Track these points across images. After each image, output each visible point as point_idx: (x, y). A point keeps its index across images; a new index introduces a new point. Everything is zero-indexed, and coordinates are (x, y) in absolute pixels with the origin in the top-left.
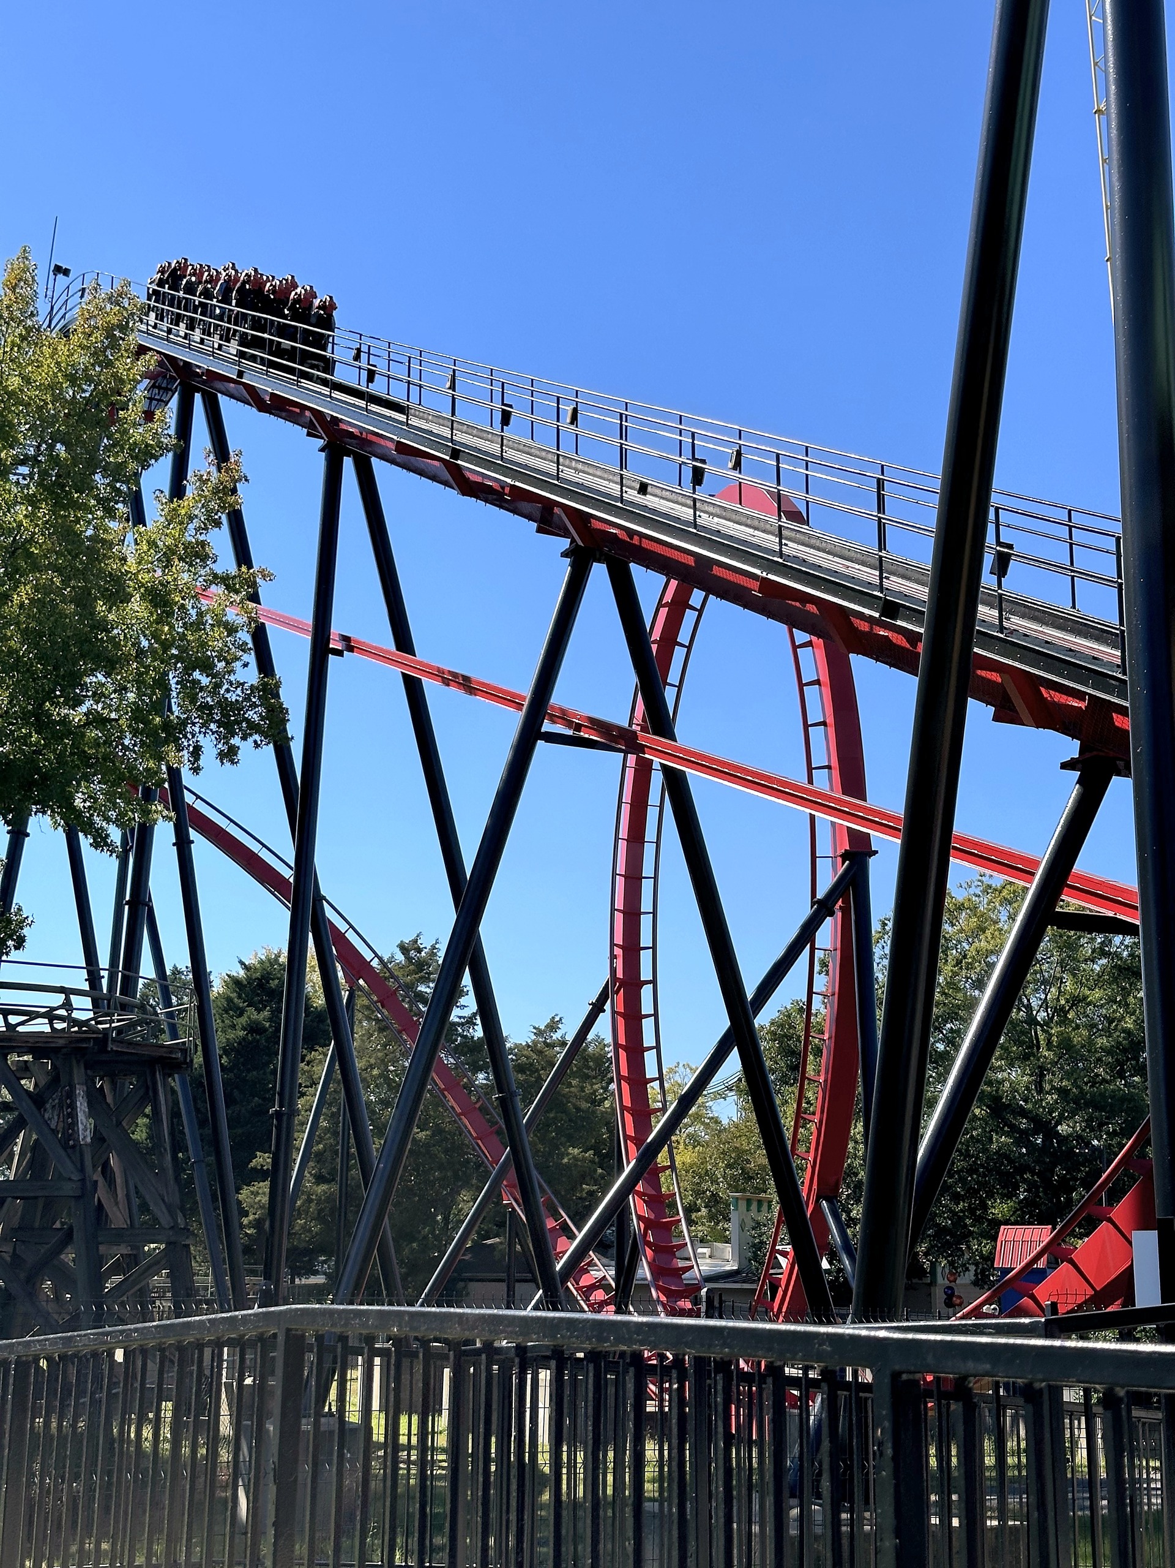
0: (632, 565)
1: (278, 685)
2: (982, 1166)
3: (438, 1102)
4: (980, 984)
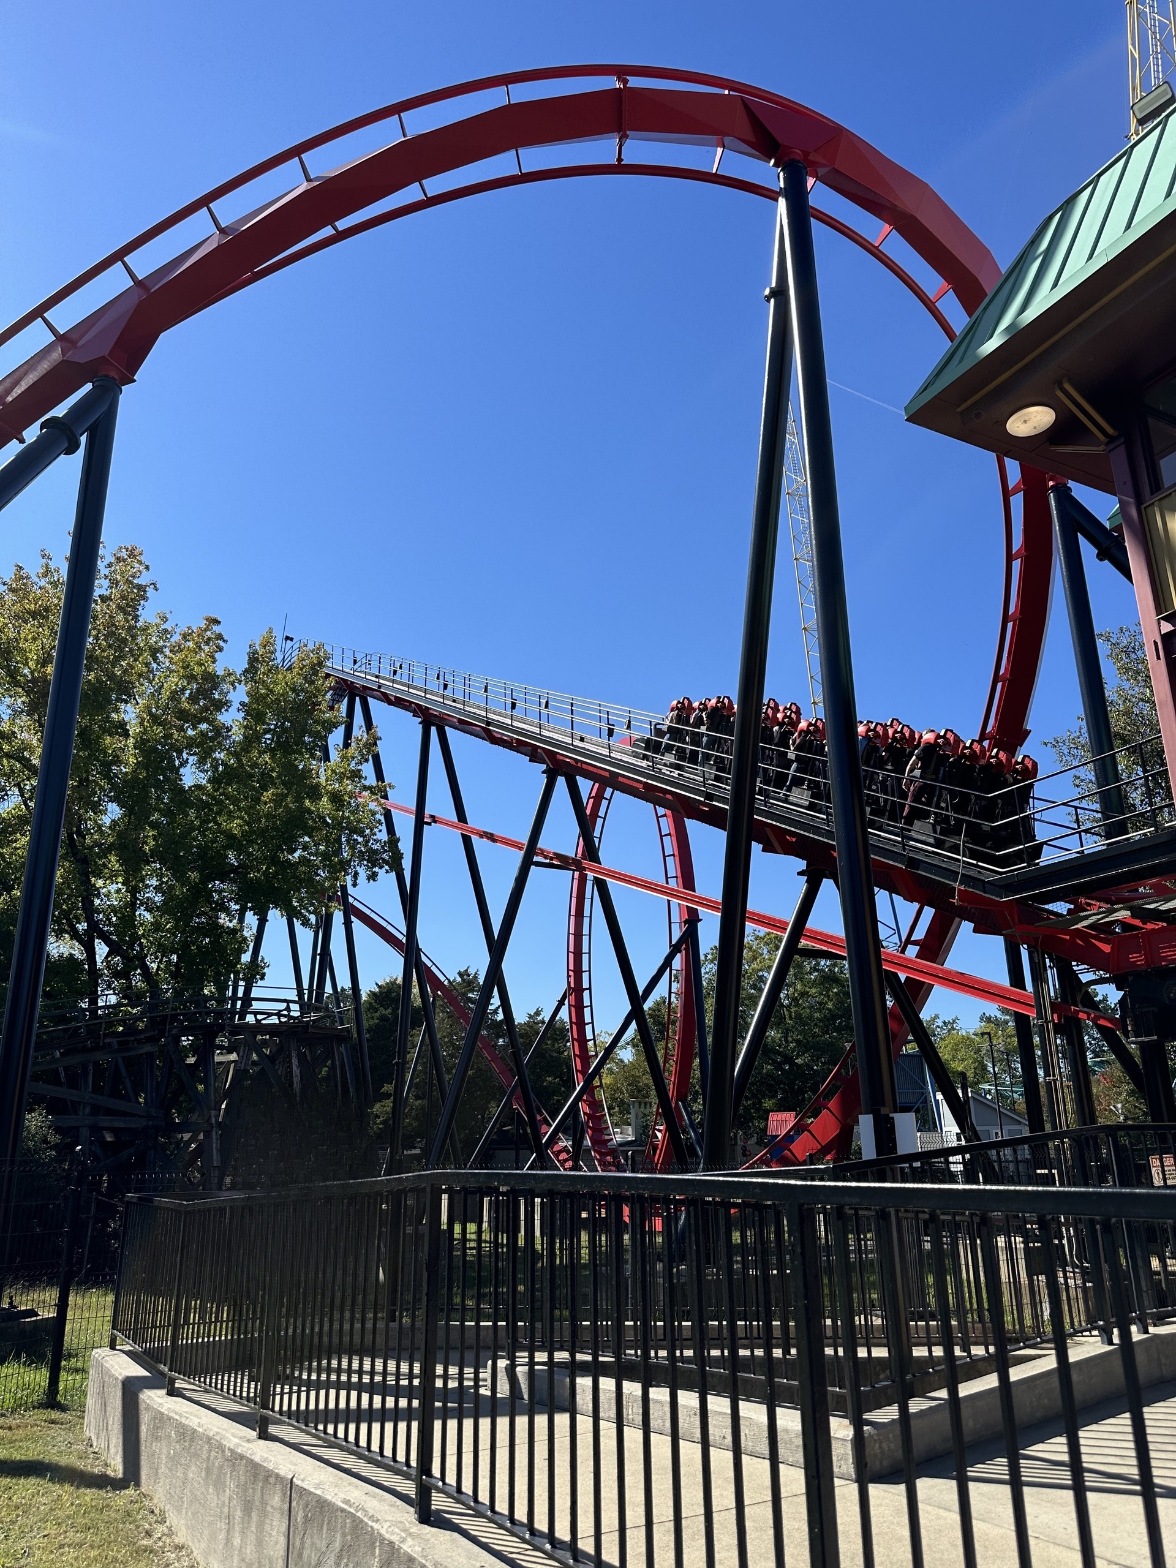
0: (577, 777)
1: (398, 840)
2: (757, 1080)
4: (754, 987)
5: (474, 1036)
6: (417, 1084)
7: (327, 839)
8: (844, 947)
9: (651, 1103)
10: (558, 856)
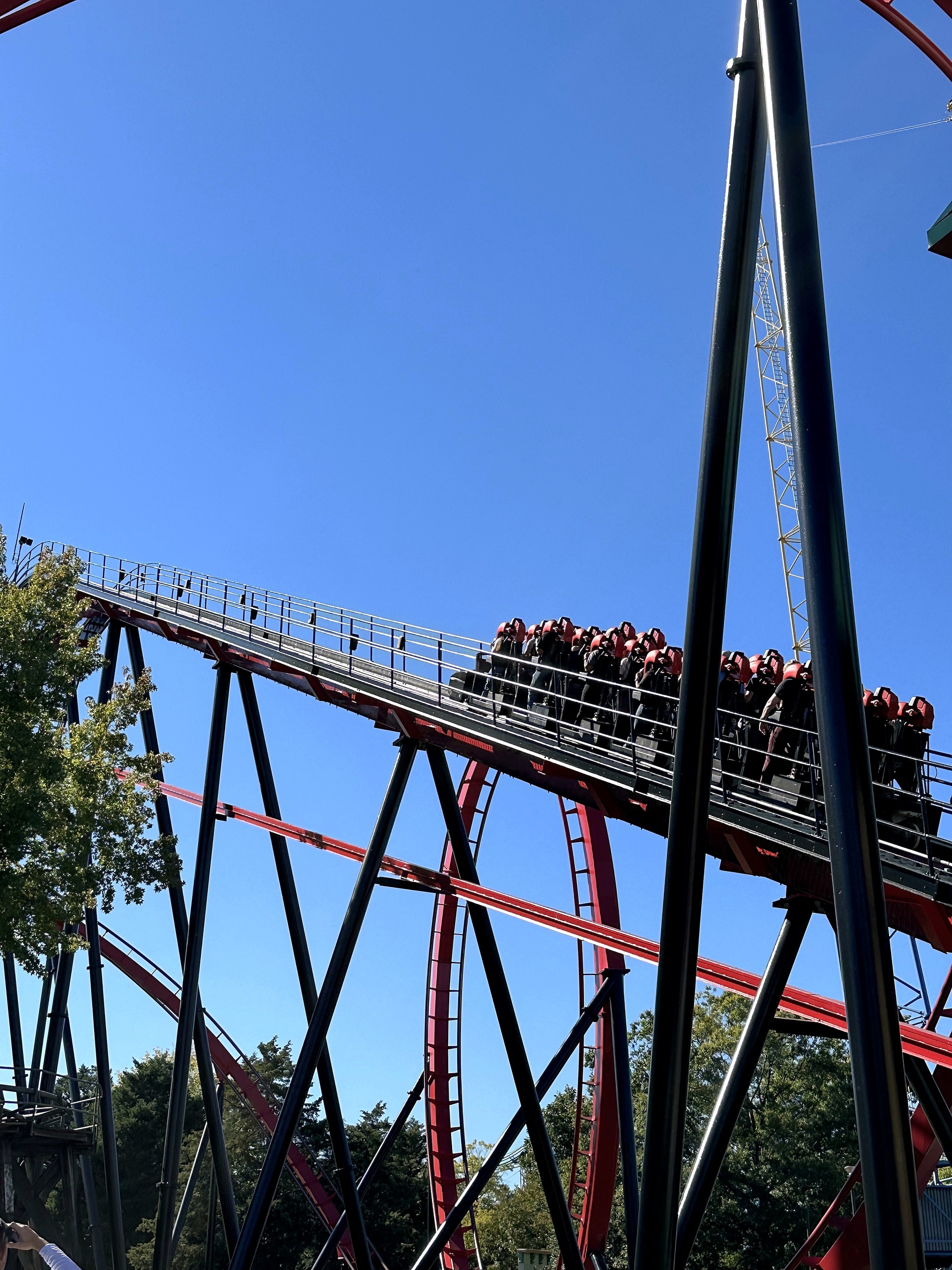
0: (446, 751)
1: (175, 841)
2: (713, 1223)
3: (289, 1176)
4: (708, 1076)
5: (281, 1146)
6: (192, 1219)
7: (70, 842)
8: (844, 1019)
9: (549, 1256)
10: (417, 871)
